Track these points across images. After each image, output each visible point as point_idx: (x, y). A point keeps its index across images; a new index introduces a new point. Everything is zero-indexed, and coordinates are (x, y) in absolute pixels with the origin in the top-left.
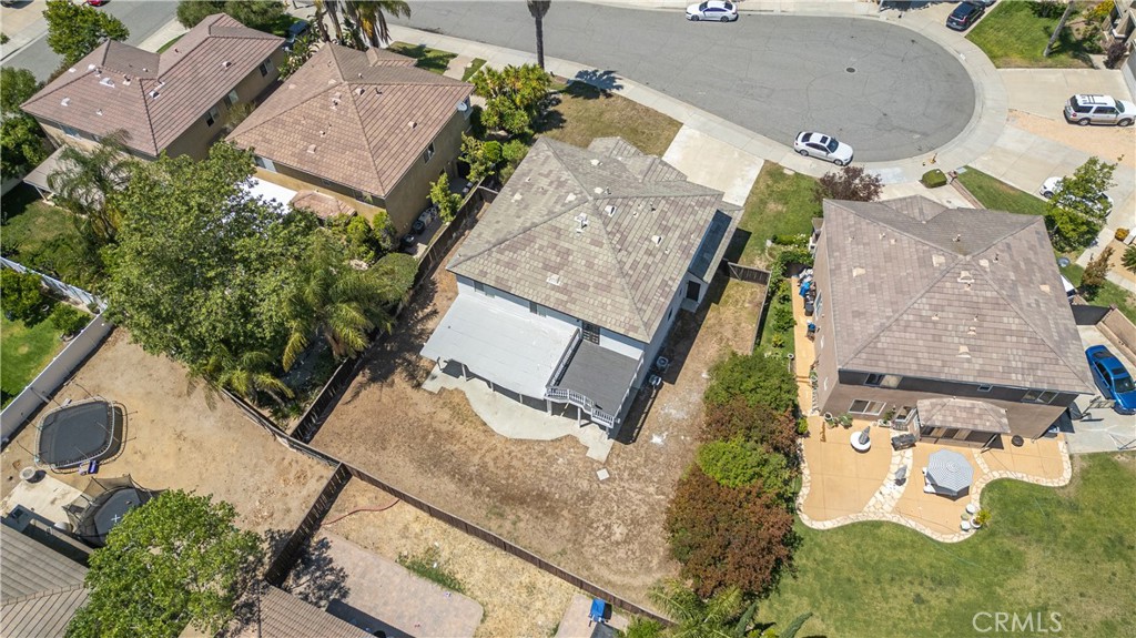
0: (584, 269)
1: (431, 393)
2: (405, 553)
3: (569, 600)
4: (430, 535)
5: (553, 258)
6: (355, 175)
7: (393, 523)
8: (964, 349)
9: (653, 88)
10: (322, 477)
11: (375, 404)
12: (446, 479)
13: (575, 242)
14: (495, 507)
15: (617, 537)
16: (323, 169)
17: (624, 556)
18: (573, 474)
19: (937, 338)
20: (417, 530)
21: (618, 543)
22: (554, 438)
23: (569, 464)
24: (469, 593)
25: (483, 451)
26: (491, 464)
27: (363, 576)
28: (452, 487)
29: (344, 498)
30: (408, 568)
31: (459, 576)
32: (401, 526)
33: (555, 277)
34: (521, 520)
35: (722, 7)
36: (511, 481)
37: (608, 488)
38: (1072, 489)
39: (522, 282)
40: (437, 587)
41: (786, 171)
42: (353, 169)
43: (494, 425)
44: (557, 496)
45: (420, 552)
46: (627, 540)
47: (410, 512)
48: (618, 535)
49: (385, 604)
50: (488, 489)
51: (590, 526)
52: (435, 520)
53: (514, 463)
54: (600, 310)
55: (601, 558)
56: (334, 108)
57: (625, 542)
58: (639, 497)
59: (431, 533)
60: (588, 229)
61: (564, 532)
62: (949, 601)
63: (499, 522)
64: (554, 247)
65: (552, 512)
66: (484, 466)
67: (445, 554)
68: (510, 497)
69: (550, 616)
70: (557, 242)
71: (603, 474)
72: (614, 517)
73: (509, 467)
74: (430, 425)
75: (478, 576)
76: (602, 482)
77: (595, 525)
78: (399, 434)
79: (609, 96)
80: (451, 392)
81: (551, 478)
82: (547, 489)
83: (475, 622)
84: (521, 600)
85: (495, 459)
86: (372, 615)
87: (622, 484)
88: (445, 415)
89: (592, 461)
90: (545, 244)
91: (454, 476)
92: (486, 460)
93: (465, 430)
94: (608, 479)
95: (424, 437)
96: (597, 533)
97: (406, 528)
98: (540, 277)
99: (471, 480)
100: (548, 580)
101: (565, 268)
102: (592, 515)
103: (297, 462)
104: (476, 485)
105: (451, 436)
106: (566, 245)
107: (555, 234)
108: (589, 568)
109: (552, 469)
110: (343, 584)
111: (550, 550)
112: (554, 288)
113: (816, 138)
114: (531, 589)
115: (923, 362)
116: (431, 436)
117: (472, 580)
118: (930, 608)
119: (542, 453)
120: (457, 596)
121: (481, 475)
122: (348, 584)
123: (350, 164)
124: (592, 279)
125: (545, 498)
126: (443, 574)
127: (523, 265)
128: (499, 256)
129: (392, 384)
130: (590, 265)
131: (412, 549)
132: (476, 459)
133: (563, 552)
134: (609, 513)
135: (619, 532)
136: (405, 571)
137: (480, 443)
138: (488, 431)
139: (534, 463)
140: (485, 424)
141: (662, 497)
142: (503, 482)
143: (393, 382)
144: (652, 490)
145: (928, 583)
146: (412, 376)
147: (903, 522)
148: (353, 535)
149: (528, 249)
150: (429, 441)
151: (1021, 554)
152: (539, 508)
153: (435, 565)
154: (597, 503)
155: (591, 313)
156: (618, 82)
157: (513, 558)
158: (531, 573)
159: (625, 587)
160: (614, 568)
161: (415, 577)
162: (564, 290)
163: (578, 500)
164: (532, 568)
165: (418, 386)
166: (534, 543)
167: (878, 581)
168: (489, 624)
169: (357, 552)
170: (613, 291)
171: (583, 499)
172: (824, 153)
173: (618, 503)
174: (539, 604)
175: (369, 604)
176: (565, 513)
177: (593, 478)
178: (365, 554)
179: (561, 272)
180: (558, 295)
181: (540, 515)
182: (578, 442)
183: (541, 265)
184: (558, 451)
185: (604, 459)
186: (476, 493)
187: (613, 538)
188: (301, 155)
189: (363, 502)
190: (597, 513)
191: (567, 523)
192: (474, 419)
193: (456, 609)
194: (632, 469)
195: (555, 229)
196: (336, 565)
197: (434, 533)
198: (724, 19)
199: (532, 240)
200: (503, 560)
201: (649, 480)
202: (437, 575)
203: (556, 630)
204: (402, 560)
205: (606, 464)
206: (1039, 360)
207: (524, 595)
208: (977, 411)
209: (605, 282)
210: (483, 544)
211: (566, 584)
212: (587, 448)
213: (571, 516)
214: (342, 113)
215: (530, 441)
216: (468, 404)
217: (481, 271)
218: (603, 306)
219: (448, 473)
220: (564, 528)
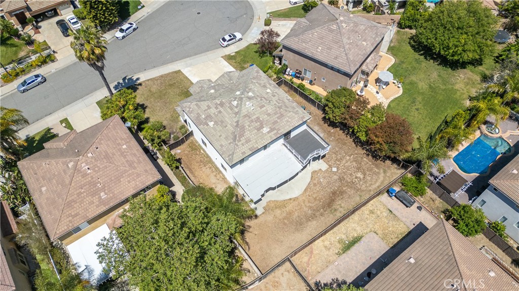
0: (269, 118)
1: (263, 213)
2: (337, 251)
3: (380, 202)
4: (333, 239)
5: (256, 125)
6: (137, 183)
7: (321, 251)
8: (364, 43)
9: (149, 69)
10: (282, 274)
11: (256, 237)
12: (310, 223)
13: (256, 113)
14: (331, 210)
15: (362, 177)
16: (120, 196)
17: (370, 178)
18: (329, 179)
19: (357, 45)
20: (328, 243)
21: (364, 177)
22: (310, 178)
23: (324, 178)
24: (364, 235)
25: (303, 205)
26: (310, 204)
27: (340, 272)
28: (314, 222)
29: (300, 266)
30: (344, 253)
31: (356, 235)
32: (324, 249)
33: (264, 129)
34: (341, 204)
35: (130, 25)
36: (322, 201)
37: (341, 170)
38: (397, 60)
39: (258, 142)
40: (357, 245)
41: (232, 54)
42: (133, 182)
43: (294, 196)
44: (336, 188)
45: (339, 246)
46: (365, 174)
47: (319, 242)
48: (361, 176)
49: (356, 267)
50: (322, 210)
51: (353, 183)
52: (327, 234)
53: (314, 196)
54: (288, 123)
55: (368, 185)
56: (89, 171)
57: (365, 175)
58: (349, 163)
59: (332, 238)
60: (254, 105)
61: (352, 192)
62: (420, 103)
63: (338, 212)
64: (252, 121)
65: (342, 193)
66: (310, 207)
67: (344, 237)
68: (330, 203)
69: (385, 210)
70: (251, 119)
71: (334, 169)
72: (353, 174)
73: (315, 199)
74: (280, 220)
75: (358, 229)
76: (338, 171)
77: (354, 181)
78: (278, 233)
79: (140, 84)
80: (267, 205)
81: (327, 187)
82: (331, 190)
83: (377, 237)
84: (375, 217)
85: (309, 202)
86: (359, 274)
87: (341, 165)
88: (278, 212)
89: (327, 170)
90: (249, 123)
91: (309, 220)
92: (308, 205)
93: (290, 207)
94: (337, 169)
95: (285, 224)
96: (357, 182)
97: (326, 247)
98: (260, 134)
99: (314, 215)
100: (370, 205)
101: (263, 123)
102: (349, 180)
103: (267, 283)
104: (318, 214)
105: (290, 213)
106: (255, 117)
107: (247, 118)
108: (370, 190)
109: (324, 185)
110: (340, 282)
111: (357, 200)
112: (268, 132)
113: (227, 38)
114: (372, 212)
115: (362, 54)
116: (286, 221)
117: (359, 231)
118: (420, 108)
119: (315, 185)
120: (363, 239)
121: (314, 210)
122: (340, 279)
123: (129, 182)
124: (275, 118)
125: (335, 192)
126: (352, 241)
127: (251, 137)
128: (240, 143)
129: (250, 227)
130: (269, 115)
131: (336, 248)
132: (306, 209)
133: (361, 196)
134: (351, 175)
135: (359, 175)
136: (345, 254)
137: (299, 204)
138: (295, 199)
139: (318, 189)
140: (291, 199)
141: (352, 156)
142: (321, 203)
143: (248, 226)
144: (348, 158)
145: (413, 105)
146: (250, 217)
147: (391, 100)
148: (319, 269)
149: (245, 130)
150: (287, 223)
151: (412, 80)
152: (338, 196)
153: (347, 242)
154: (345, 177)
155: (288, 127)
156: (135, 78)
157: (356, 213)
158: (365, 210)
159: (382, 182)
160: (373, 183)
161: (349, 252)
162: (272, 130)
163: (341, 182)
164: (363, 208)
165: (256, 216)
166: (352, 204)
167: (408, 115)
168: (379, 232)
169: (327, 271)
170: (284, 114)
171: (341, 180)
172: (234, 40)
173: (348, 170)
174: (379, 212)
175: (353, 274)
176: (344, 189)
177: (335, 173)
178: (330, 268)
179: (264, 126)
180: (273, 133)
181: (341, 197)
182: (316, 171)
183: (256, 131)
184: (317, 179)
185: (328, 166)
186: (322, 215)
187: (361, 178)
188: (102, 202)
189: (305, 259)
190: (349, 179)
191: (349, 190)
192: (286, 202)
193: (369, 241)
194: (337, 160)
195: (245, 116)
196: (329, 281)
197: (332, 237)
198: (134, 30)
199: (243, 127)
200: (355, 217)
201: (344, 157)
202: (351, 243)
203: (390, 211)
204: (339, 254)
205: (330, 166)
206: (375, 31)
207: (373, 216)
208: (373, 58)
209: (279, 115)
210: (346, 221)
211: (374, 200)
212: (320, 169)
213: (347, 187)
214: (97, 169)
215: (307, 186)
216: (277, 201)
217: (242, 153)
218: (287, 121)
219: (307, 221)
220: (351, 192)
